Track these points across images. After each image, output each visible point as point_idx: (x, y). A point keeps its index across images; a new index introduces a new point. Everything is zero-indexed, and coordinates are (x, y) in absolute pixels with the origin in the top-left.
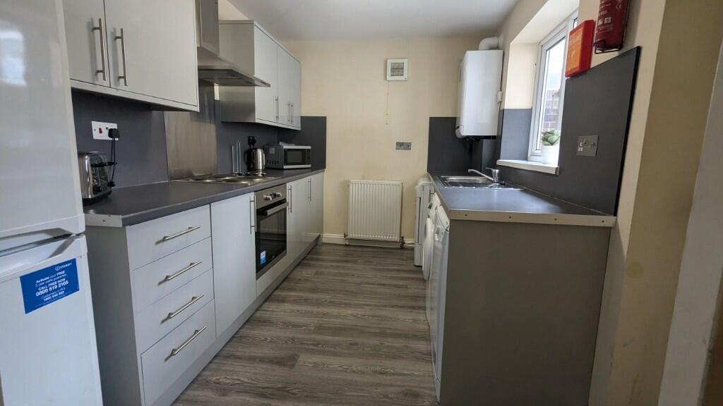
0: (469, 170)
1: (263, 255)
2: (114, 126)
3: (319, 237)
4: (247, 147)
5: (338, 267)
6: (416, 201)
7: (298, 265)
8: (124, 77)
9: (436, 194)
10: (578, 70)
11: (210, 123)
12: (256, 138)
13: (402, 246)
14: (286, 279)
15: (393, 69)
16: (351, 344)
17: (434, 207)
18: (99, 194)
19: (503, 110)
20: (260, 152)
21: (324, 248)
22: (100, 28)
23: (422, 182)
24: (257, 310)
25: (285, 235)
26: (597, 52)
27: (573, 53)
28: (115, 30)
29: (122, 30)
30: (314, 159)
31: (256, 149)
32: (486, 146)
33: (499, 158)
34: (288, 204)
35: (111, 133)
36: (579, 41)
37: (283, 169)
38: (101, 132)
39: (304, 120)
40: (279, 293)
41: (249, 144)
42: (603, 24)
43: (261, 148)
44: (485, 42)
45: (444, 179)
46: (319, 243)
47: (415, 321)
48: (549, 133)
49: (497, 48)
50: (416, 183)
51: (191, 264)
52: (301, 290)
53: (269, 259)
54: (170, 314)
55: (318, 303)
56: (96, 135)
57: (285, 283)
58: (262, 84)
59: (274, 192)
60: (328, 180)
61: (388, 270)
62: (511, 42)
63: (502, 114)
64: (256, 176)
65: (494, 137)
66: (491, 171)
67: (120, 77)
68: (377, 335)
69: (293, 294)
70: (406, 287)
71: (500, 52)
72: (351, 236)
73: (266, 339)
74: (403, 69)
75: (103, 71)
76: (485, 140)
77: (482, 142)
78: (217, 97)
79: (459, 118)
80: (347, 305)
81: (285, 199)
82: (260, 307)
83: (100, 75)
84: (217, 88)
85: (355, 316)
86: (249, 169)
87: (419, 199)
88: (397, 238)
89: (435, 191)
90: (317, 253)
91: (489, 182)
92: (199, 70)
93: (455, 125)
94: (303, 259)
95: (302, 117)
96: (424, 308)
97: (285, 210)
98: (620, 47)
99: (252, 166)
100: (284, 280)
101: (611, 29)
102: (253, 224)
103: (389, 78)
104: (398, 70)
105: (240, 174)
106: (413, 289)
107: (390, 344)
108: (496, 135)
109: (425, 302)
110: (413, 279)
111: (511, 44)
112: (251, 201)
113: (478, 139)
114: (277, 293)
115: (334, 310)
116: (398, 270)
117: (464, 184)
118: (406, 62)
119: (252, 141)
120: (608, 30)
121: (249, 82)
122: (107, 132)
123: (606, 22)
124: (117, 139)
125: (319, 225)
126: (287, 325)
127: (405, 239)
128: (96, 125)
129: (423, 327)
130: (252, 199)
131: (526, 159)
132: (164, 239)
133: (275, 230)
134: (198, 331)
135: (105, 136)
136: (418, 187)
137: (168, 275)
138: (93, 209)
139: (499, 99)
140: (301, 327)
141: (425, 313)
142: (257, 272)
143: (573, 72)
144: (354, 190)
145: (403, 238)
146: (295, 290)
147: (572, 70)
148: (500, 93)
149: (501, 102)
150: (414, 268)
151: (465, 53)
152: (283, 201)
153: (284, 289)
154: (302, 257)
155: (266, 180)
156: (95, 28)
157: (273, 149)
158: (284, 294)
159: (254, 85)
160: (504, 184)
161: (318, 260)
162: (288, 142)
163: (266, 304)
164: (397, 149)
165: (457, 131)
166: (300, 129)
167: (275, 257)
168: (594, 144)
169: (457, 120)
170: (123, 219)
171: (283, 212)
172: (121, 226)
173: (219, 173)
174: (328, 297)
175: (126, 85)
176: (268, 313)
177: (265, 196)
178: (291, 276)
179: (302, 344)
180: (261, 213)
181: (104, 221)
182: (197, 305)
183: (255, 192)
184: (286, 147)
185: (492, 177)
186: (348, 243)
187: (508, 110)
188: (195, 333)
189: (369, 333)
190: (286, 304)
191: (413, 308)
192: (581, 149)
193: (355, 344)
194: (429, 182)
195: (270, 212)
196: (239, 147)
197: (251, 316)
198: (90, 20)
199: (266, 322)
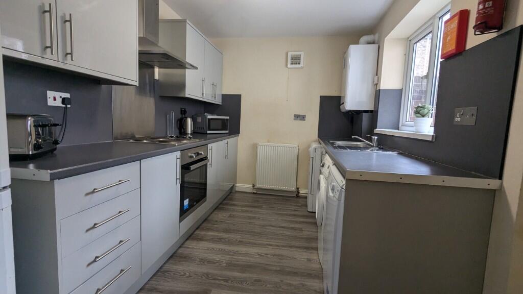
0: (353, 137)
1: (186, 202)
2: (67, 95)
3: (233, 187)
4: (180, 116)
5: (247, 211)
6: (309, 160)
7: (216, 209)
8: (71, 54)
9: (327, 155)
10: (454, 52)
11: (150, 97)
12: (187, 110)
13: (298, 195)
14: (205, 220)
15: (292, 59)
16: (256, 281)
17: (326, 166)
18: (40, 151)
19: (380, 90)
20: (189, 121)
21: (237, 196)
22: (50, 11)
23: (314, 145)
24: (180, 247)
25: (205, 184)
26: (477, 33)
27: (449, 38)
28: (65, 15)
29: (70, 15)
30: (231, 127)
31: (186, 118)
32: (365, 118)
33: (376, 128)
34: (209, 161)
35: (64, 101)
36: (454, 28)
37: (207, 134)
38: (55, 99)
39: (224, 97)
40: (199, 232)
41: (181, 114)
42: (484, 8)
43: (190, 117)
44: (364, 39)
45: (332, 144)
46: (233, 191)
47: (309, 260)
48: (421, 107)
49: (373, 43)
50: (309, 146)
51: (120, 212)
52: (218, 230)
53: (191, 206)
54: (96, 257)
55: (229, 242)
56: (51, 102)
57: (204, 225)
58: (190, 67)
59: (197, 151)
60: (242, 143)
61: (287, 215)
62: (386, 37)
63: (377, 94)
64: (185, 139)
65: (371, 111)
66: (371, 137)
67: (67, 54)
68: (277, 272)
69: (210, 233)
70: (301, 230)
71: (376, 46)
72: (258, 186)
73: (185, 274)
74: (300, 59)
75: (51, 47)
76: (364, 114)
77: (362, 115)
78: (157, 77)
79: (344, 97)
80: (254, 245)
81: (207, 157)
82: (182, 244)
83: (49, 50)
84: (157, 70)
85: (259, 255)
86: (181, 133)
87: (311, 159)
88: (294, 189)
89: (326, 153)
90: (231, 199)
91: (368, 146)
92: (139, 53)
93: (340, 102)
94: (220, 205)
95: (222, 95)
96: (316, 249)
97: (206, 165)
98: (499, 28)
99: (183, 131)
100: (204, 221)
101: (492, 12)
102: (178, 177)
103: (289, 65)
104: (296, 60)
105: (172, 137)
106: (308, 231)
107: (289, 282)
108: (372, 109)
109: (317, 243)
110: (306, 223)
111: (386, 39)
112: (177, 158)
113: (358, 113)
114: (197, 232)
115: (243, 249)
116: (294, 215)
117: (351, 148)
118: (302, 54)
119: (183, 112)
120: (489, 14)
121: (182, 65)
122: (61, 100)
123: (487, 6)
124: (69, 106)
125: (234, 177)
126: (203, 261)
127: (299, 190)
128: (50, 94)
129: (315, 266)
130: (178, 157)
131: (398, 129)
132: (93, 192)
133: (197, 180)
134: (123, 270)
135: (59, 103)
136: (311, 149)
137: (96, 222)
138: (32, 163)
139: (376, 82)
140: (214, 263)
141: (318, 253)
142: (180, 217)
143: (449, 53)
144: (261, 152)
145: (298, 188)
146: (212, 230)
147: (447, 52)
148: (376, 77)
149: (377, 84)
150: (306, 213)
151: (348, 47)
152: (205, 158)
153: (203, 229)
154: (219, 203)
155: (191, 141)
156: (46, 12)
157: (200, 118)
158: (203, 233)
159: (185, 68)
160: (382, 148)
161: (232, 205)
162: (212, 114)
163: (188, 241)
164: (294, 119)
165: (342, 107)
166: (221, 104)
167: (197, 203)
168: (473, 115)
169: (342, 98)
170: (51, 174)
171: (204, 167)
172: (49, 180)
173: (156, 136)
174: (238, 237)
175: (72, 60)
176: (189, 249)
177: (190, 155)
178: (209, 218)
179: (215, 279)
180: (185, 168)
181: (34, 175)
182: (123, 247)
183: (181, 150)
184: (210, 117)
185: (372, 143)
186: (255, 192)
187: (383, 90)
188: (121, 272)
189: (271, 270)
190: (204, 242)
191: (307, 248)
192: (458, 119)
193: (259, 281)
194: (319, 146)
195: (192, 167)
196: (173, 116)
197: (174, 253)
198: (41, 4)
199: (186, 258)
